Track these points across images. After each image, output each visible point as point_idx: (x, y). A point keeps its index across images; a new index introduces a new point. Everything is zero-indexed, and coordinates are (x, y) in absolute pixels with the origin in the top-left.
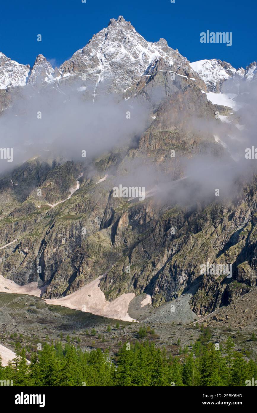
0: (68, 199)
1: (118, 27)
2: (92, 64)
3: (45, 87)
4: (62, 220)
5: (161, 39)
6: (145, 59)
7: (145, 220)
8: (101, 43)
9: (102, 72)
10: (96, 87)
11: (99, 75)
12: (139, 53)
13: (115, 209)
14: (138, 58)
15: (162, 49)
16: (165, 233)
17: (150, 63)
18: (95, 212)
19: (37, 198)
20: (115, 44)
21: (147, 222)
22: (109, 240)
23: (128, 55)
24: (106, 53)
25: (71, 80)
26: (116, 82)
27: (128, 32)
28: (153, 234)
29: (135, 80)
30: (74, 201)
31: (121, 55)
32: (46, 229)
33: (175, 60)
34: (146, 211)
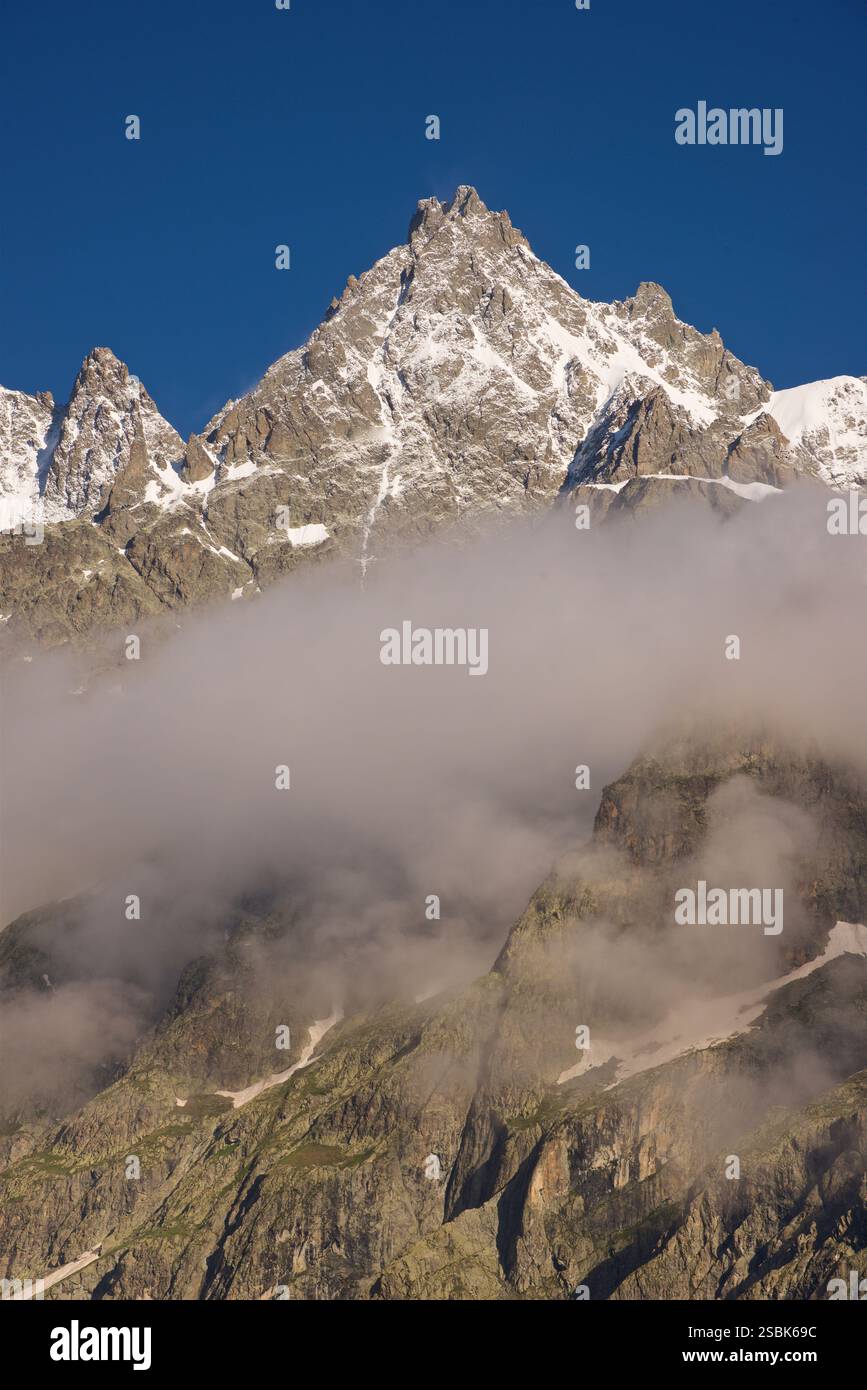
0: (301, 1065)
1: (455, 245)
2: (347, 418)
3: (148, 530)
4: (289, 1169)
5: (643, 284)
6: (578, 392)
7: (635, 1170)
8: (385, 319)
9: (395, 453)
10: (373, 528)
11: (383, 469)
12: (549, 361)
13: (509, 1121)
14: (550, 385)
15: (651, 333)
16: (725, 1235)
17: (600, 406)
18: (427, 1134)
19: (171, 1066)
20: (445, 321)
21: (642, 1177)
22: (491, 1253)
23: (505, 375)
24: (406, 366)
25: (262, 496)
26: (458, 498)
27: (500, 262)
28: (680, 1242)
29: (537, 491)
30: (332, 1079)
31: (475, 375)
32: (223, 1209)
33: (706, 379)
34: (637, 1131)
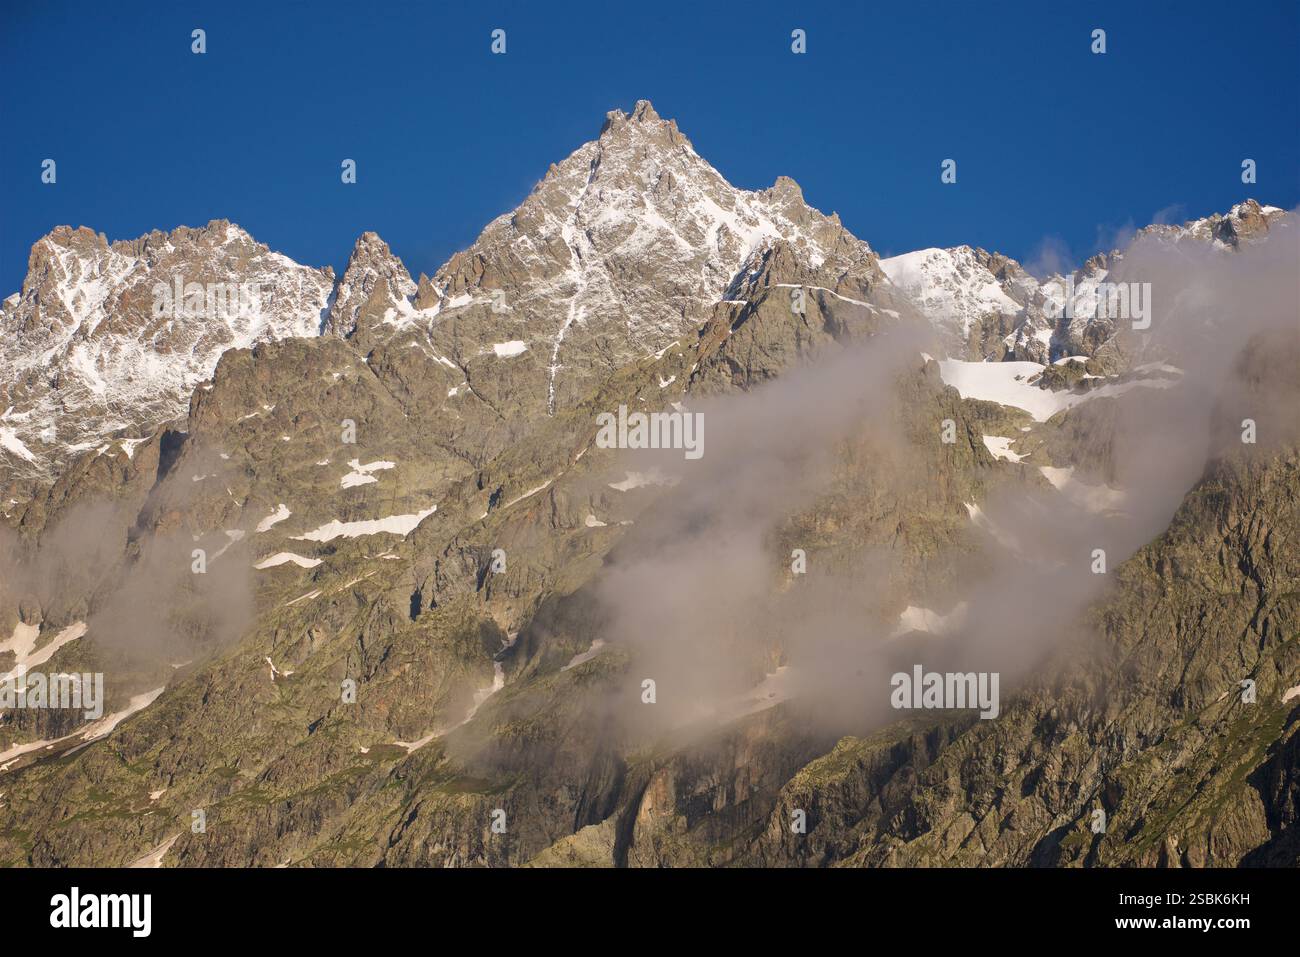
0: (464, 722)
1: (633, 140)
2: (545, 264)
3: (385, 343)
4: (443, 796)
5: (780, 178)
6: (726, 248)
7: (731, 796)
8: (578, 193)
9: (581, 290)
10: (562, 343)
11: (571, 301)
12: (705, 227)
13: (629, 759)
14: (705, 243)
15: (785, 214)
17: (743, 259)
18: (560, 769)
19: (358, 721)
20: (623, 195)
21: (737, 801)
23: (668, 233)
24: (592, 226)
25: (476, 319)
26: (629, 323)
27: (669, 155)
29: (691, 318)
30: (486, 729)
31: (645, 234)
32: (388, 828)
33: (828, 249)
34: (733, 764)
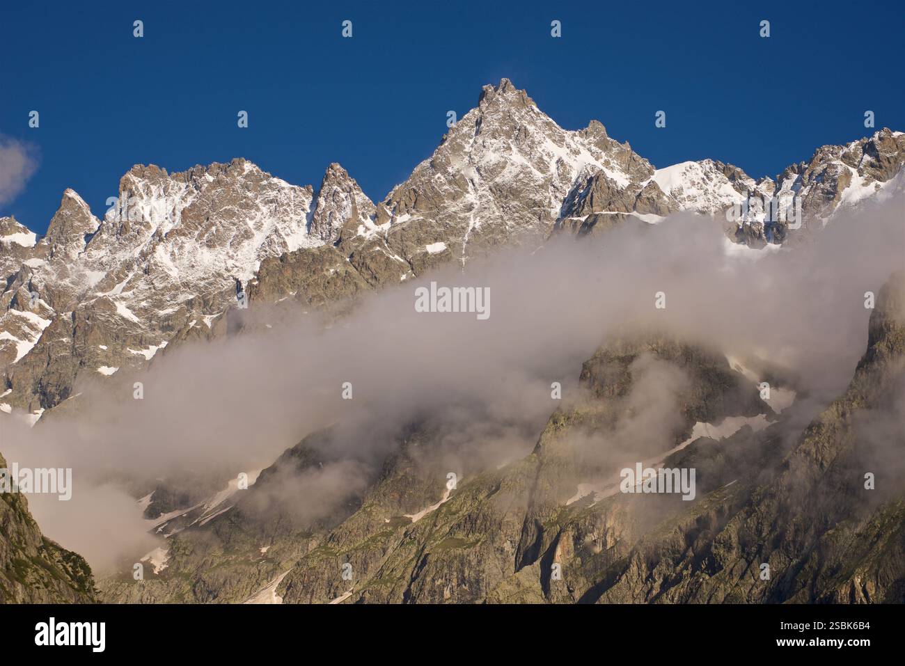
0: (443, 501)
1: (501, 106)
2: (453, 191)
3: (360, 249)
4: (440, 550)
5: (592, 121)
6: (563, 174)
7: (604, 544)
8: (469, 143)
9: (476, 207)
10: (468, 243)
11: (471, 214)
12: (548, 160)
13: (544, 524)
14: (549, 171)
15: (596, 144)
16: (649, 572)
17: (573, 180)
18: (505, 531)
19: (382, 504)
20: (498, 143)
21: (608, 547)
22: (538, 586)
23: (527, 167)
24: (480, 165)
25: (413, 230)
26: (507, 227)
27: (523, 114)
28: (627, 577)
29: (545, 222)
30: (459, 507)
31: (513, 167)
32: (410, 570)
33: (624, 165)
34: (605, 526)
